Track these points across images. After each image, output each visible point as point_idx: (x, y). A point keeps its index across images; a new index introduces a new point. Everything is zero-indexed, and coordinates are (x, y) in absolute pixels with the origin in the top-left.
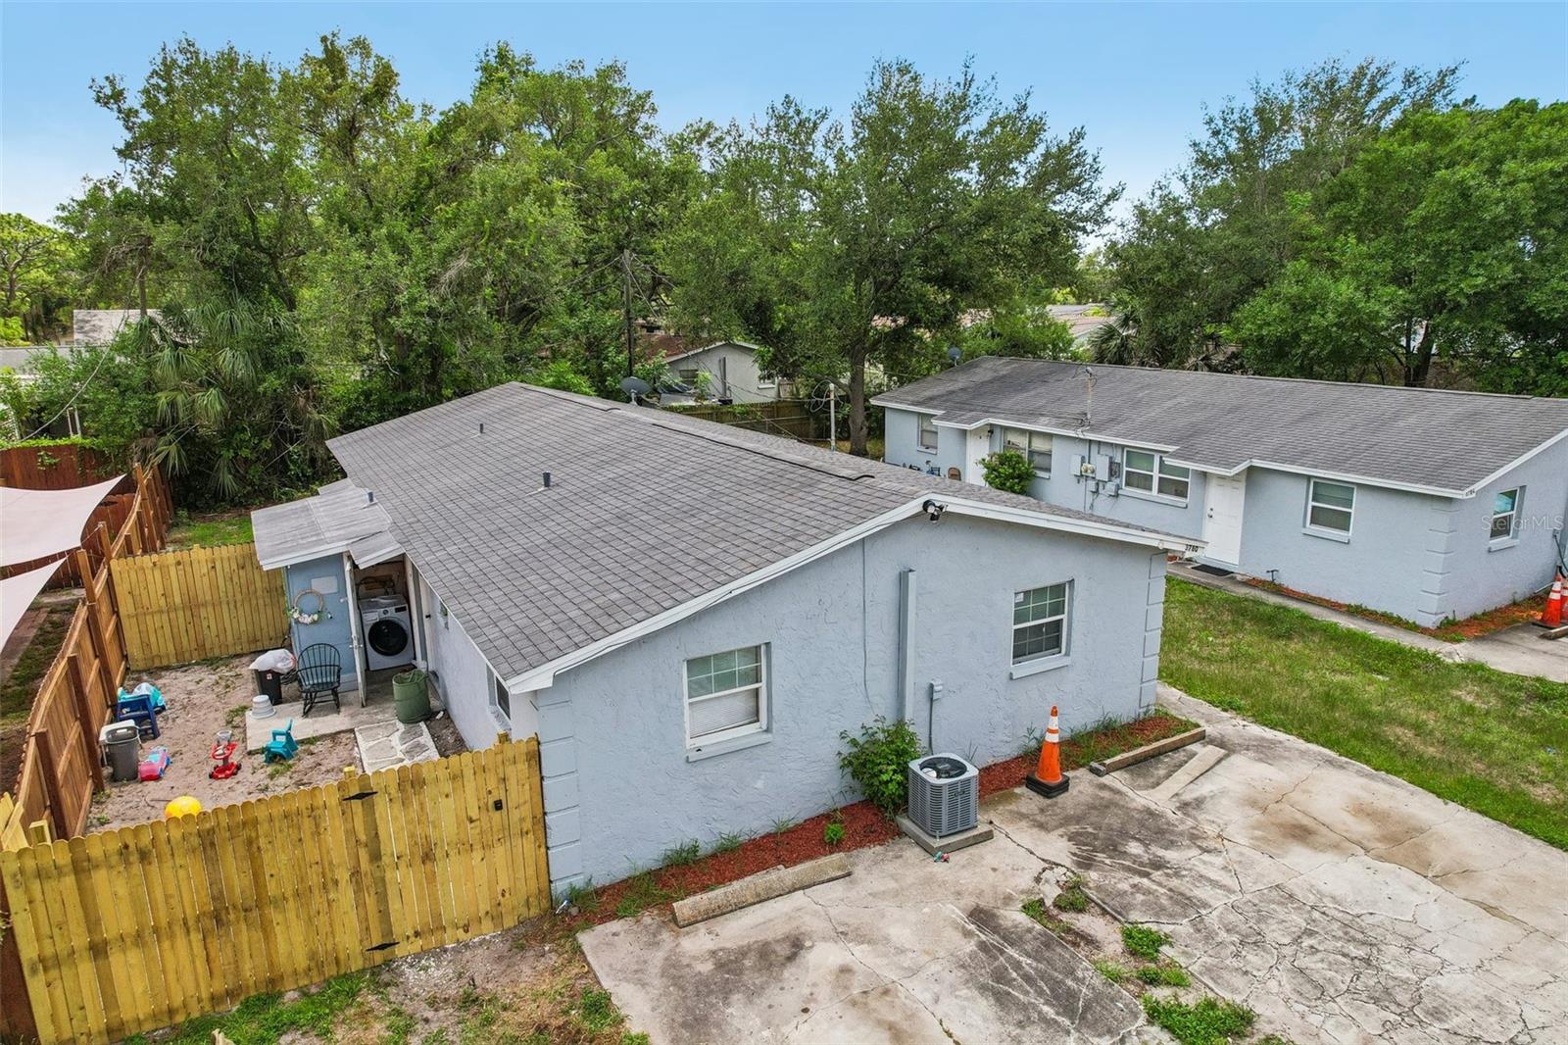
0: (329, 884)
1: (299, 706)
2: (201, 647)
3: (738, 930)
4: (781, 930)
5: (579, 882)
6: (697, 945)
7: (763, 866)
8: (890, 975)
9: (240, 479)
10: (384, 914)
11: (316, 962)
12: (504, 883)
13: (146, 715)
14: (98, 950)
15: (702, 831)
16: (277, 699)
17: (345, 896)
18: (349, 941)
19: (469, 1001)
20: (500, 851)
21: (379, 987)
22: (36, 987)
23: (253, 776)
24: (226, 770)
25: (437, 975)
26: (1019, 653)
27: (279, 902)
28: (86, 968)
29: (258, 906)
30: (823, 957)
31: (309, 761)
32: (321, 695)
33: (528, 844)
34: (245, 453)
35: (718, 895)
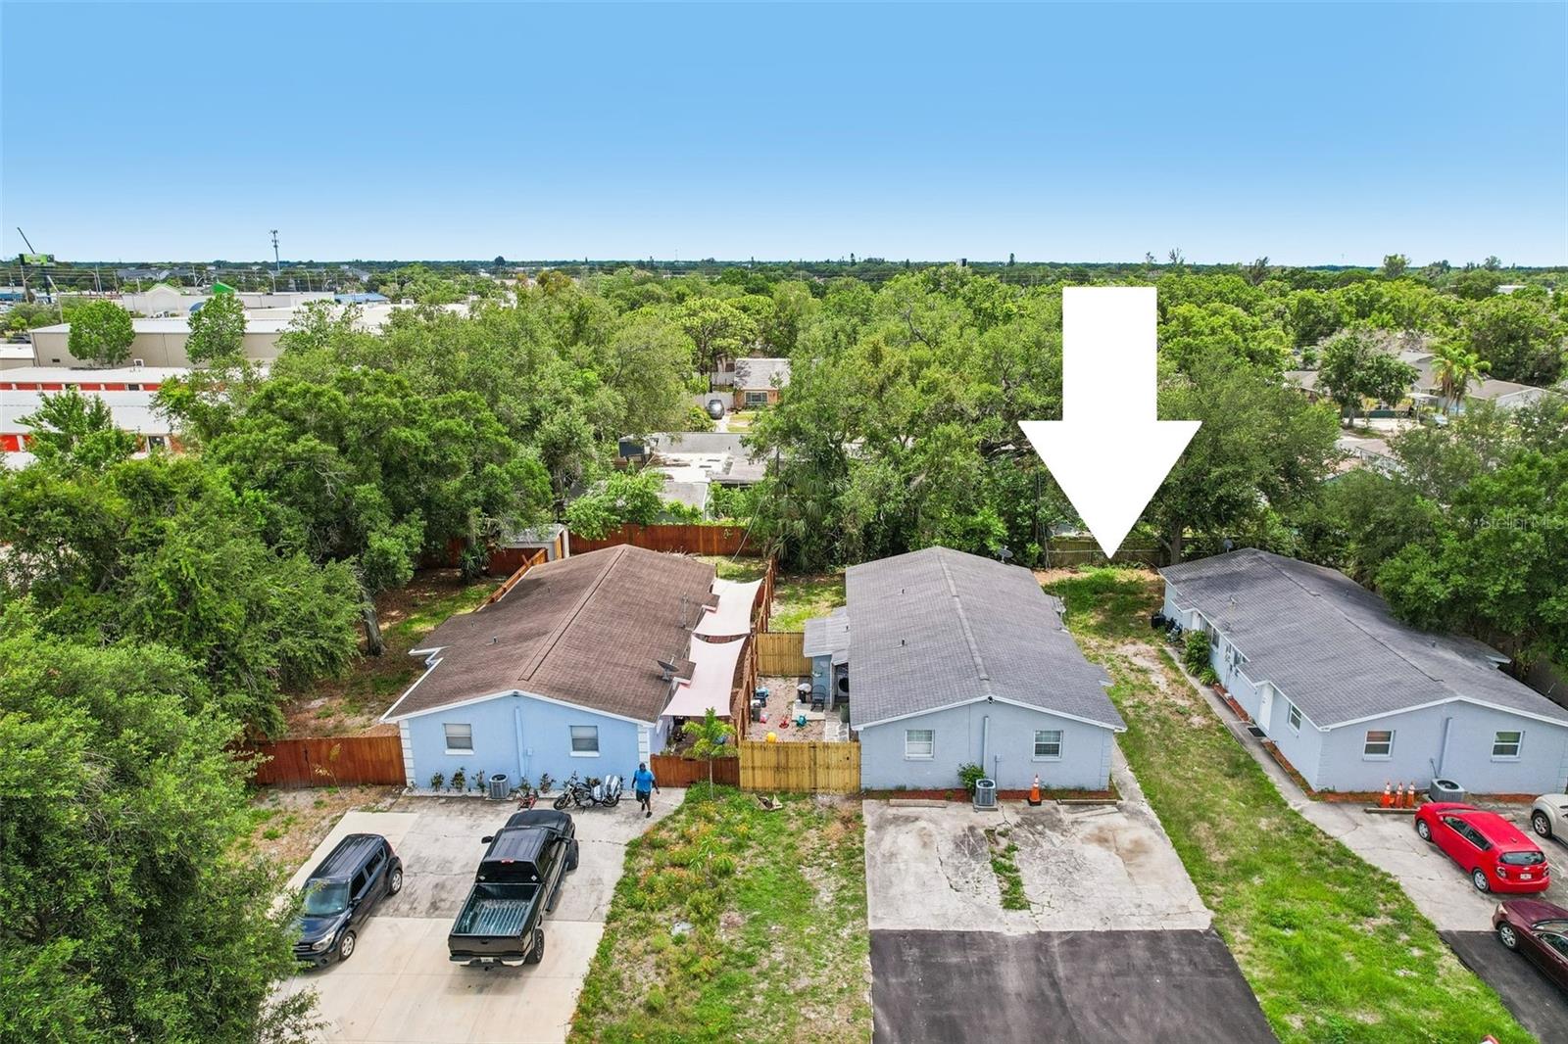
0: (803, 768)
1: (810, 706)
2: (782, 671)
3: (903, 811)
4: (916, 814)
5: (869, 787)
6: (891, 812)
7: (923, 798)
8: (935, 833)
9: (810, 559)
10: (815, 780)
11: (798, 788)
12: (847, 780)
13: (763, 697)
14: (753, 768)
15: (910, 784)
16: (804, 701)
17: (807, 771)
18: (806, 784)
19: (830, 807)
20: (847, 771)
21: (812, 798)
22: (741, 772)
23: (792, 728)
24: (784, 725)
25: (826, 800)
26: (1038, 752)
27: (791, 769)
28: (750, 772)
29: (786, 768)
30: (921, 824)
31: (809, 728)
32: (818, 704)
33: (854, 772)
34: (814, 548)
35: (904, 801)
